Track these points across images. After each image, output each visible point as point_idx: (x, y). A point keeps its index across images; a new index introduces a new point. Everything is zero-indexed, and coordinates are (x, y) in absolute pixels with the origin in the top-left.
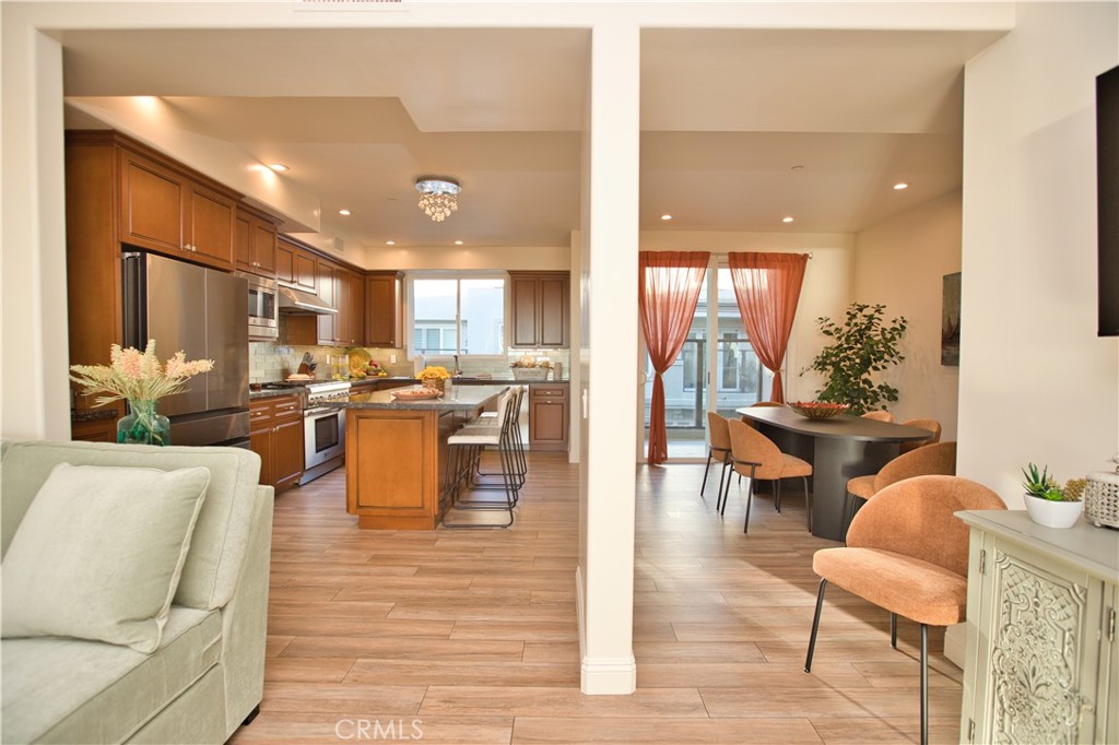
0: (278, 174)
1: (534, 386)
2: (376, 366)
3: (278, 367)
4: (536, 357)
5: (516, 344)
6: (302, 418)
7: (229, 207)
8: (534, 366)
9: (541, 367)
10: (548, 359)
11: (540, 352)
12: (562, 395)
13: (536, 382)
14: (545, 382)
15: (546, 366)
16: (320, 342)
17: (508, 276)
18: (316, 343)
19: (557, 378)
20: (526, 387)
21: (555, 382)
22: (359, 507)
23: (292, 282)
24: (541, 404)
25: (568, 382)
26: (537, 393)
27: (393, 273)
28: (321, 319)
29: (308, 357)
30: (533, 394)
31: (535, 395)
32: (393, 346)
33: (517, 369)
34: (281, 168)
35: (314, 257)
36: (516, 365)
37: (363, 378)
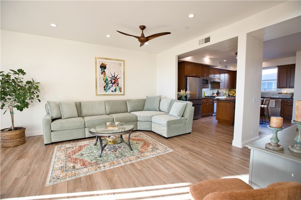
0: (209, 58)
1: (283, 99)
3: (212, 93)
5: (279, 87)
6: (214, 103)
7: (200, 66)
16: (220, 88)
17: (278, 67)
18: (219, 88)
22: (218, 119)
23: (214, 76)
24: (286, 105)
28: (221, 83)
29: (218, 91)
31: (283, 102)
33: (279, 95)
34: (209, 57)
35: (219, 71)
36: (279, 93)
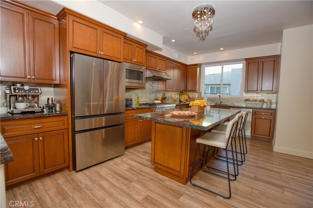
1: (255, 110)
2: (190, 99)
4: (257, 97)
5: (247, 91)
7: (120, 38)
8: (256, 101)
9: (260, 101)
10: (263, 98)
11: (259, 95)
12: (271, 115)
13: (256, 108)
14: (262, 109)
15: (263, 101)
16: (167, 90)
19: (268, 107)
20: (251, 110)
21: (267, 109)
22: (155, 162)
24: (258, 118)
25: (275, 110)
26: (256, 113)
27: (196, 65)
28: (168, 81)
29: (164, 95)
30: (254, 114)
31: (255, 114)
32: (196, 92)
33: (247, 102)
34: (141, 22)
35: (165, 60)
36: (247, 100)
37: (185, 102)
